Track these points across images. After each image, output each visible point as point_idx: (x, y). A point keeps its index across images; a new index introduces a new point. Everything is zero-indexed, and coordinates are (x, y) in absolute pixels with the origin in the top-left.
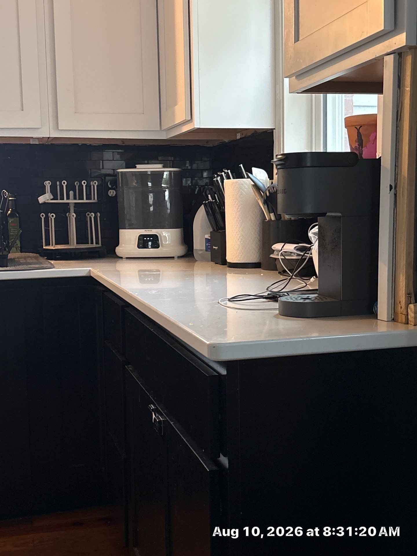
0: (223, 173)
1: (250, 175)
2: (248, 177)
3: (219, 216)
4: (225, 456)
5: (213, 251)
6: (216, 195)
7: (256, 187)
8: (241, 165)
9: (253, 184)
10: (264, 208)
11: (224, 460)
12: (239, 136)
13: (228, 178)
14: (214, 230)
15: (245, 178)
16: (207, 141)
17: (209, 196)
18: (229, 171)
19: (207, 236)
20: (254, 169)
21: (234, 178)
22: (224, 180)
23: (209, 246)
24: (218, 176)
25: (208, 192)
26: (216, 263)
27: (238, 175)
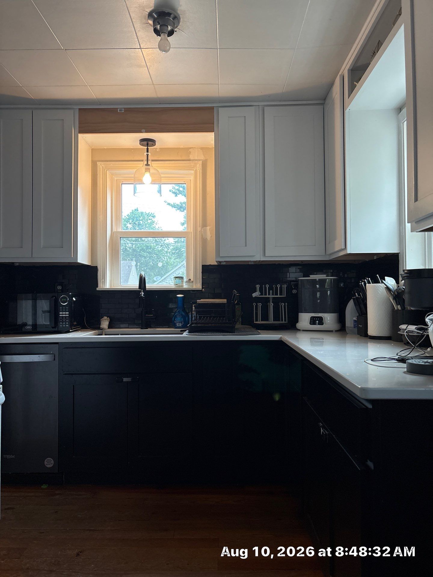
0: (366, 280)
1: (384, 281)
2: (382, 282)
3: (362, 306)
4: (371, 461)
5: (358, 328)
6: (361, 293)
7: (388, 288)
8: (378, 275)
9: (386, 287)
10: (394, 302)
11: (371, 464)
12: (375, 258)
13: (369, 283)
14: (359, 315)
15: (380, 283)
16: (355, 261)
17: (356, 294)
18: (369, 279)
19: (355, 319)
20: (386, 278)
21: (373, 283)
22: (367, 285)
23: (356, 325)
24: (362, 281)
25: (355, 291)
26: (360, 336)
27: (376, 281)
